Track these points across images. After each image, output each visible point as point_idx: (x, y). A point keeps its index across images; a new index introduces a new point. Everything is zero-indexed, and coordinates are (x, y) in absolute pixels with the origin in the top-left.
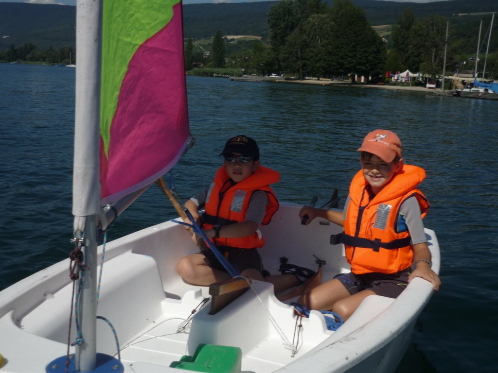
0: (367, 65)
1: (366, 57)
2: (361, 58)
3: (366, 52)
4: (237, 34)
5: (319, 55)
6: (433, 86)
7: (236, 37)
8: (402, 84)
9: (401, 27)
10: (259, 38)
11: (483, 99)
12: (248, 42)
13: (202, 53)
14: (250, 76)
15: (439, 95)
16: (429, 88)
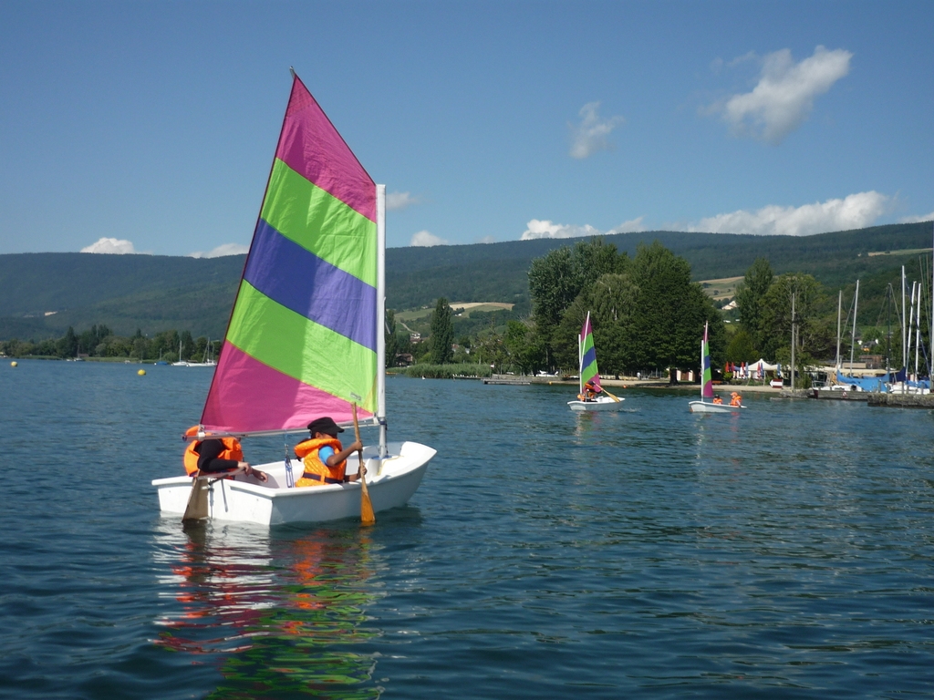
0: (694, 354)
1: (691, 340)
2: (683, 344)
3: (690, 333)
4: (468, 301)
5: (616, 339)
6: (780, 384)
7: (466, 306)
8: (752, 382)
9: (752, 289)
10: (509, 307)
11: (849, 400)
12: (489, 314)
13: (409, 336)
14: (504, 376)
15: (788, 397)
16: (774, 387)
